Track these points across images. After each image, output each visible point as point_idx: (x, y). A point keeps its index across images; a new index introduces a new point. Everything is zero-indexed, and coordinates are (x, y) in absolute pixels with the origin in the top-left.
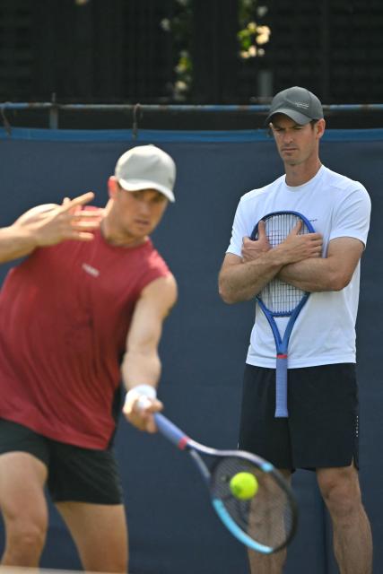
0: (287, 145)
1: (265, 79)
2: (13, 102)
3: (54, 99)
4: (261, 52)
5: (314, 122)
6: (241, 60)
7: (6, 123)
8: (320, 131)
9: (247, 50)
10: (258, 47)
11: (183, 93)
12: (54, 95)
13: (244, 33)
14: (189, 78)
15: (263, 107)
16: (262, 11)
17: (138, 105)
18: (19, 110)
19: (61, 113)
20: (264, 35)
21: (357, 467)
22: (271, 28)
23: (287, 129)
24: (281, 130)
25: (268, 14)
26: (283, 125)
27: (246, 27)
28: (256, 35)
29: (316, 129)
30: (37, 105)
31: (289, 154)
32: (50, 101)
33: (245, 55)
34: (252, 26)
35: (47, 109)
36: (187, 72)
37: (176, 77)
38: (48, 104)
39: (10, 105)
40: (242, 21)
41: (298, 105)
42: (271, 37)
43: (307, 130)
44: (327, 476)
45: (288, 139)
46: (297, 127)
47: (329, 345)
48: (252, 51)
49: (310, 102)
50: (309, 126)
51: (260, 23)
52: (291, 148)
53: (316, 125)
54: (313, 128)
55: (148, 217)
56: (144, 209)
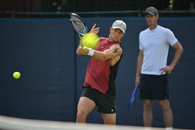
5: (156, 15)
21: (168, 99)
24: (148, 17)
29: (156, 17)
31: (150, 23)
35: (138, 12)
36: (173, 3)
37: (169, 4)
41: (152, 11)
46: (152, 16)
49: (155, 10)
52: (150, 21)
53: (156, 16)
55: (118, 36)
56: (117, 34)
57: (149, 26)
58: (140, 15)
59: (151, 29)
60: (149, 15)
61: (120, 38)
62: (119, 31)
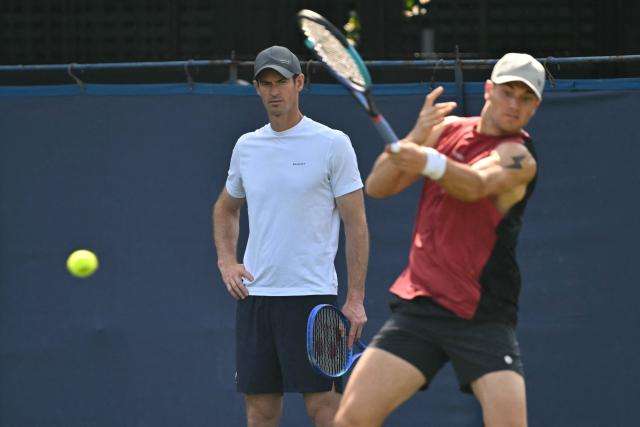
0: (274, 97)
1: (428, 37)
2: (196, 59)
3: (233, 56)
4: (424, 11)
5: (295, 76)
6: (405, 17)
7: (189, 78)
8: (300, 84)
9: (411, 10)
10: (421, 6)
12: (233, 52)
14: (356, 36)
15: (425, 62)
17: (311, 61)
18: (200, 66)
19: (240, 68)
23: (274, 83)
24: (268, 84)
26: (269, 79)
29: (297, 83)
30: (218, 62)
31: (276, 106)
32: (230, 59)
33: (409, 14)
35: (227, 67)
36: (354, 31)
38: (228, 61)
39: (193, 62)
41: (282, 61)
43: (290, 82)
45: (275, 92)
48: (416, 10)
49: (291, 59)
50: (291, 80)
53: (297, 79)
54: (295, 82)
55: (517, 111)
56: (513, 103)
57: (272, 117)
58: (233, 72)
59: (277, 128)
60: (271, 79)
61: (524, 119)
62: (519, 92)
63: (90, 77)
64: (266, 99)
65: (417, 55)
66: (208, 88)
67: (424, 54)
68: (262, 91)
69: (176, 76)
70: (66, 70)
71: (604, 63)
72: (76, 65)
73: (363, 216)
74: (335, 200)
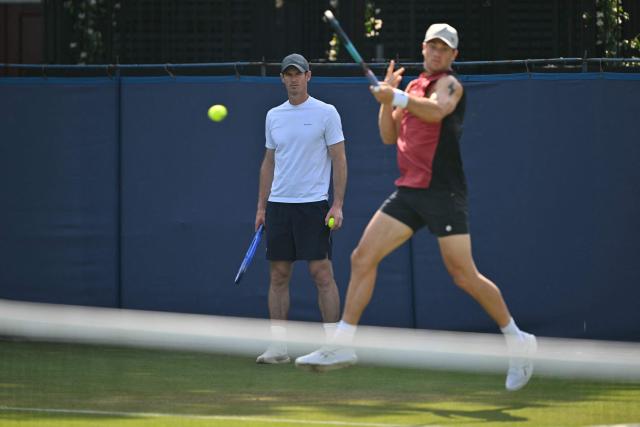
0: (293, 83)
1: (380, 49)
3: (263, 59)
4: (377, 34)
5: (306, 72)
6: (366, 37)
7: (237, 73)
8: (309, 77)
9: (370, 33)
10: (376, 31)
11: (334, 56)
13: (368, 23)
14: (337, 48)
16: (378, 11)
18: (245, 66)
19: (268, 68)
20: (379, 24)
21: (330, 258)
22: (383, 21)
23: (293, 75)
24: (290, 75)
25: (380, 13)
26: (291, 72)
27: (369, 19)
28: (374, 24)
30: (255, 63)
31: (293, 88)
32: (261, 61)
33: (369, 35)
34: (372, 19)
35: (260, 66)
36: (336, 45)
37: (330, 48)
38: (260, 63)
39: (239, 63)
40: (366, 16)
41: (299, 62)
42: (383, 25)
43: (303, 75)
44: (315, 265)
45: (294, 80)
46: (299, 72)
47: (312, 192)
48: (373, 33)
49: (303, 61)
51: (377, 18)
52: (294, 85)
54: (306, 75)
56: (436, 53)
57: (290, 97)
58: (264, 70)
59: (293, 103)
63: (178, 72)
64: (288, 84)
65: (373, 60)
66: (248, 79)
67: (378, 59)
68: (286, 79)
69: (230, 71)
70: (163, 68)
71: (486, 65)
72: (170, 65)
73: (344, 157)
74: (327, 147)
